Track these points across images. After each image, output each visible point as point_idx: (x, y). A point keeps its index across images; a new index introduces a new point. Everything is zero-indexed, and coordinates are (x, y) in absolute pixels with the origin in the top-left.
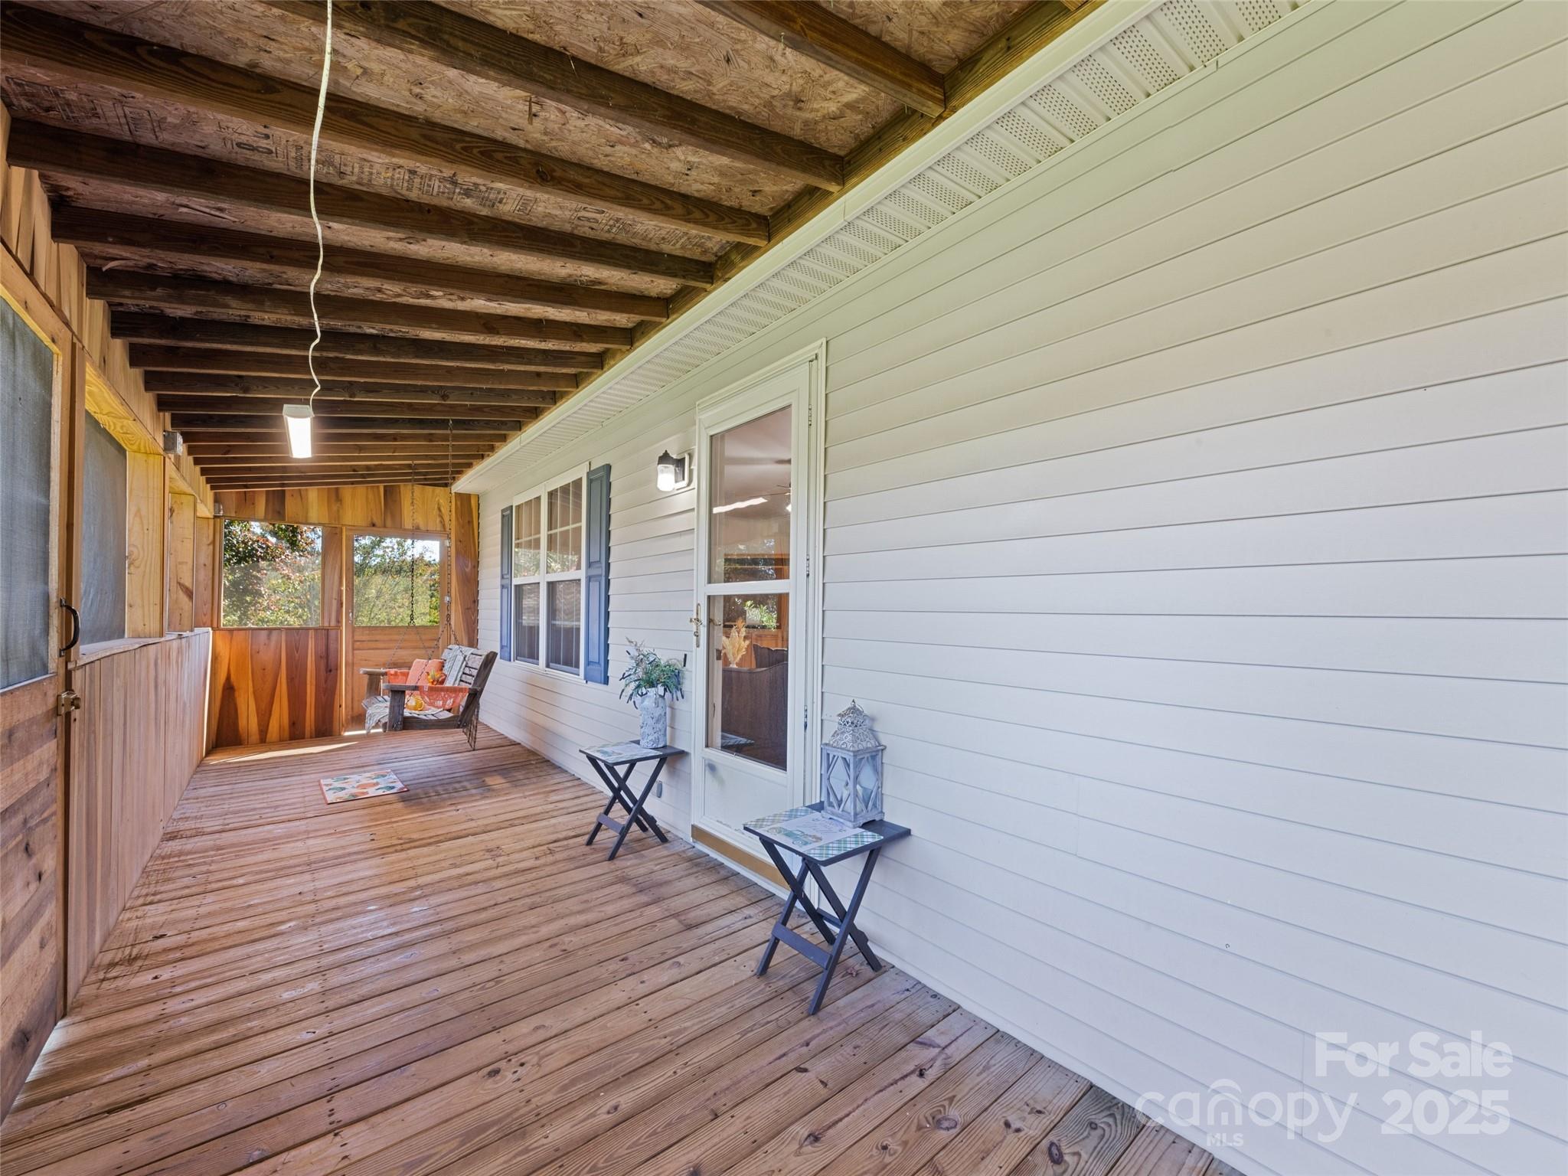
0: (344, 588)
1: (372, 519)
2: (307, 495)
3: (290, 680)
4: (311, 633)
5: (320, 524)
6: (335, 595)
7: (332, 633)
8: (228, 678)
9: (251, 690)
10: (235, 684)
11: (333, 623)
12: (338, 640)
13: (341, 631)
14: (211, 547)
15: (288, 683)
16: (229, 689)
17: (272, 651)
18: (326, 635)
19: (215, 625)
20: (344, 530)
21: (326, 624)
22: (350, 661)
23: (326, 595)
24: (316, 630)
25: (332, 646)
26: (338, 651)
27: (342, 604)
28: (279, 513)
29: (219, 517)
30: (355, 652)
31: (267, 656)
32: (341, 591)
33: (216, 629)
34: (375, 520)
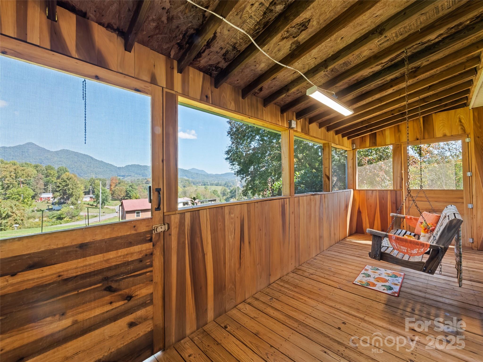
0: (403, 172)
1: (416, 136)
2: (385, 133)
3: (381, 212)
4: (389, 192)
5: (391, 144)
6: (399, 175)
7: (398, 192)
8: (359, 208)
9: (366, 214)
10: (361, 211)
11: (399, 188)
12: (401, 195)
13: (403, 192)
14: (352, 160)
15: (380, 213)
16: (359, 212)
17: (374, 199)
18: (395, 193)
19: (354, 188)
20: (402, 145)
21: (395, 188)
22: (407, 206)
23: (395, 175)
24: (391, 191)
25: (398, 199)
26: (401, 201)
27: (402, 179)
28: (374, 143)
29: (354, 149)
30: (410, 202)
31: (372, 201)
32: (402, 173)
33: (354, 190)
34: (418, 137)
